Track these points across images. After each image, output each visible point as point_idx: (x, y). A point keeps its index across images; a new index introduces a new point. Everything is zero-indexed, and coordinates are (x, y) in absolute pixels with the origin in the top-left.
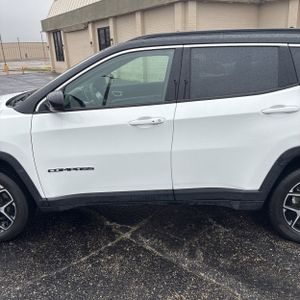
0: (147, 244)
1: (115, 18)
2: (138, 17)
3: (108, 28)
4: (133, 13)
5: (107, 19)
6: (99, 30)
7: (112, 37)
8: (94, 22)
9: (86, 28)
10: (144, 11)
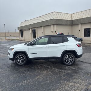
0: (44, 66)
1: (37, 27)
2: (43, 27)
3: (35, 30)
4: (41, 27)
5: (35, 28)
6: (33, 30)
7: (36, 32)
8: (32, 28)
9: (29, 29)
10: (44, 26)
